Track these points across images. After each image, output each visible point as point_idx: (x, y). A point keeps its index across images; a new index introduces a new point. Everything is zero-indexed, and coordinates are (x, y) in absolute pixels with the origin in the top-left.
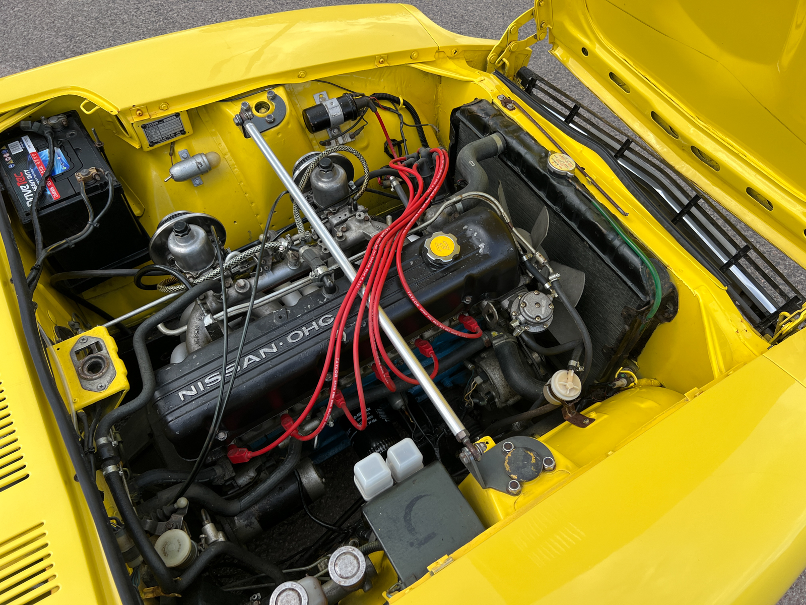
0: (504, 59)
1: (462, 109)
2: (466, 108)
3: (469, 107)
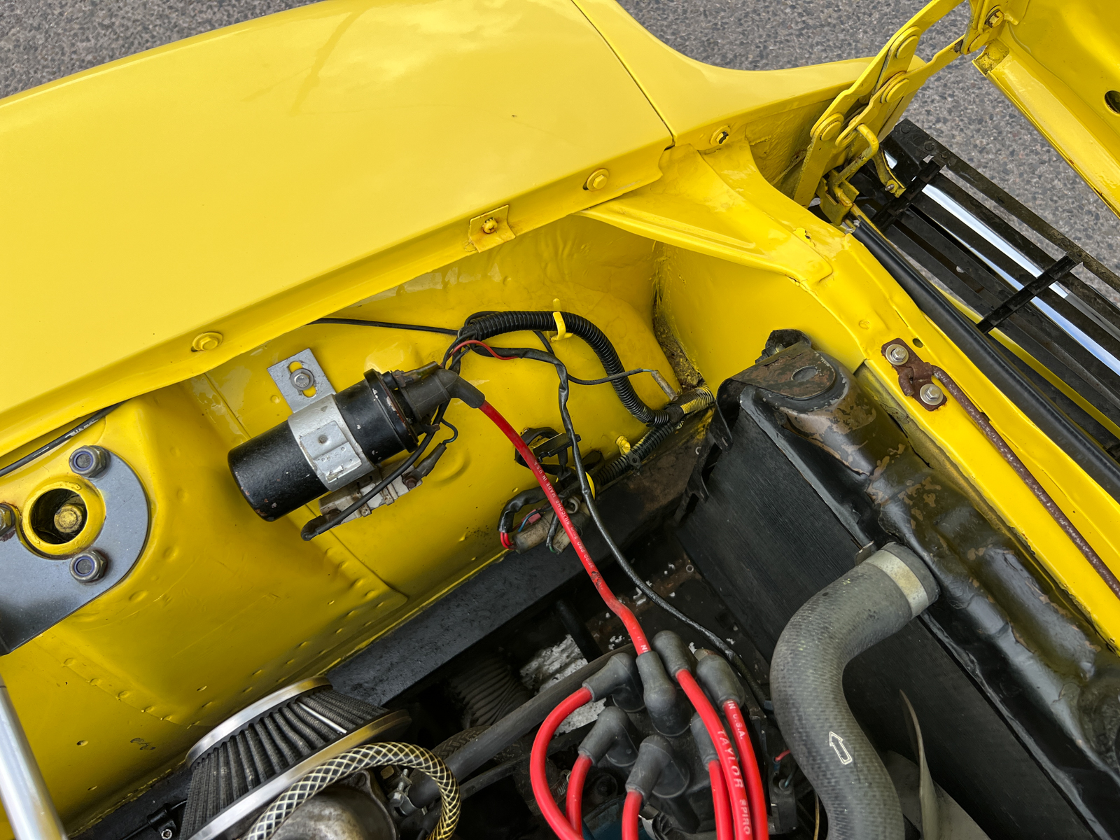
0: (864, 130)
1: (764, 400)
2: (782, 408)
3: (795, 414)
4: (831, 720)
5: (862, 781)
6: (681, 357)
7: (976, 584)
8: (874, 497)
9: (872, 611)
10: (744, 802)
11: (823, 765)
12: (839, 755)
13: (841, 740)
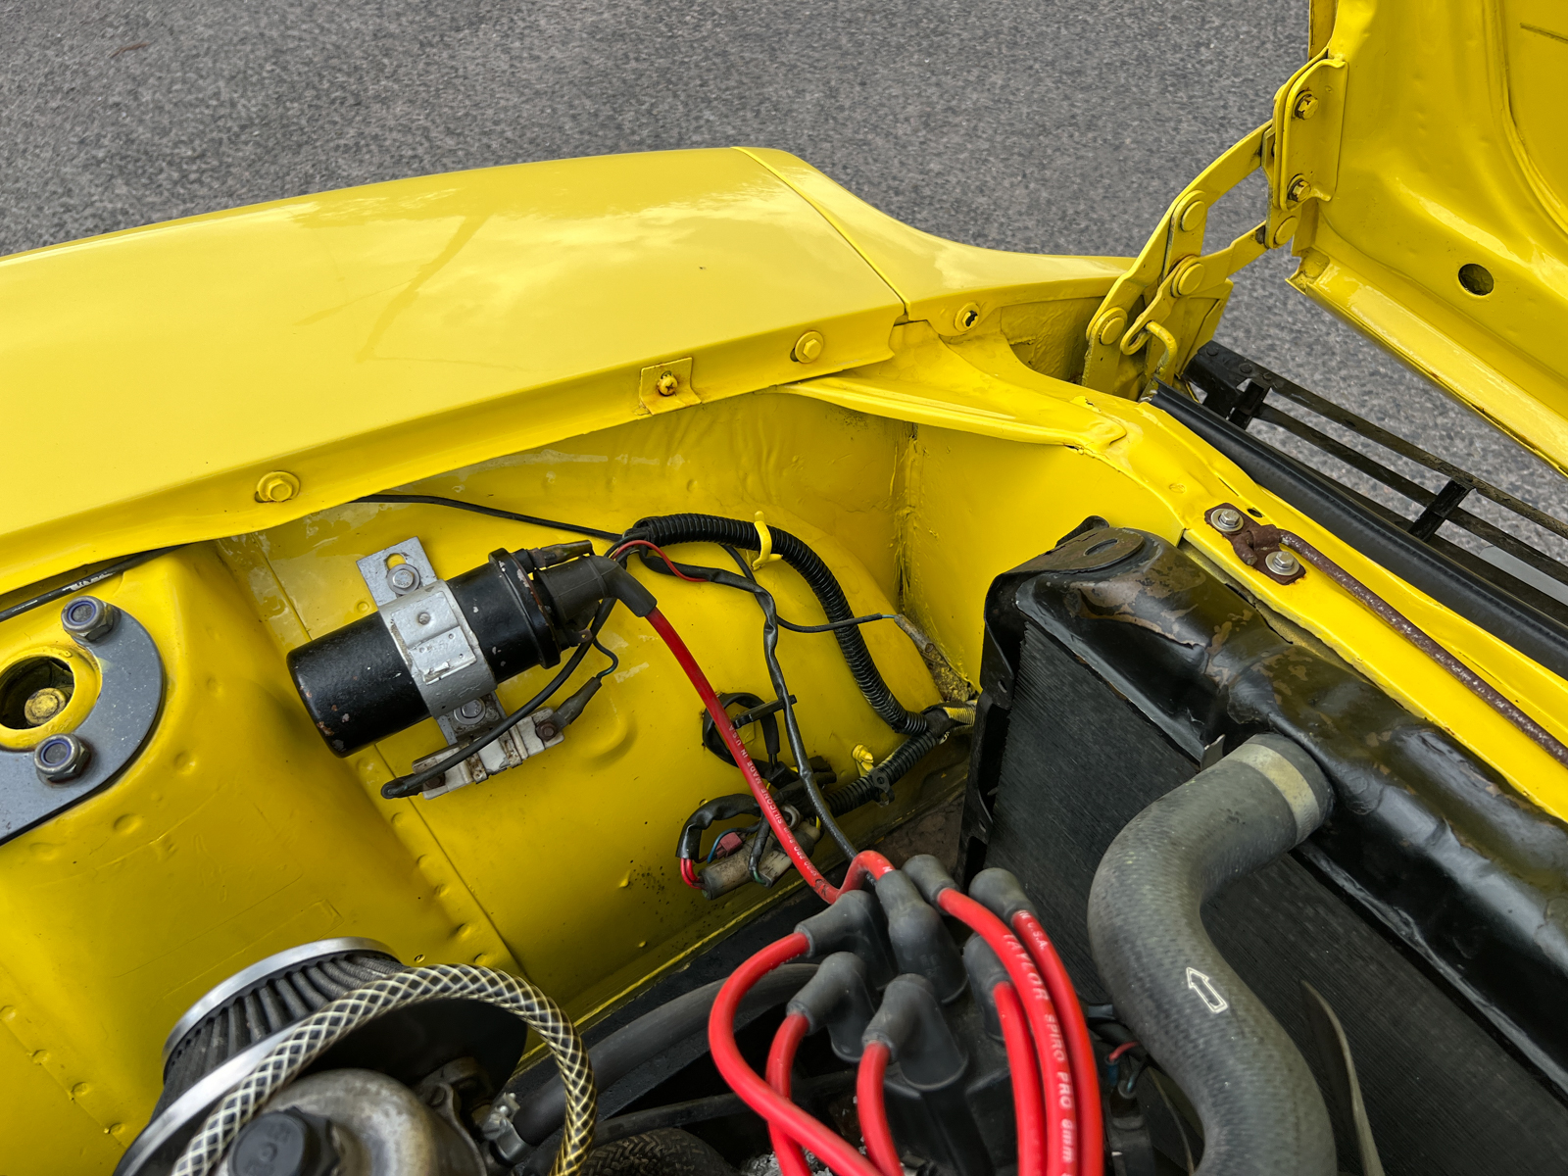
0: (1154, 327)
1: (1048, 584)
2: (1073, 585)
3: (1092, 585)
4: (1188, 951)
5: (1248, 1035)
6: (942, 666)
7: (1385, 771)
8: (1217, 679)
9: (1233, 811)
10: (1051, 1018)
11: (1182, 1021)
12: (1206, 1001)
13: (1206, 979)
